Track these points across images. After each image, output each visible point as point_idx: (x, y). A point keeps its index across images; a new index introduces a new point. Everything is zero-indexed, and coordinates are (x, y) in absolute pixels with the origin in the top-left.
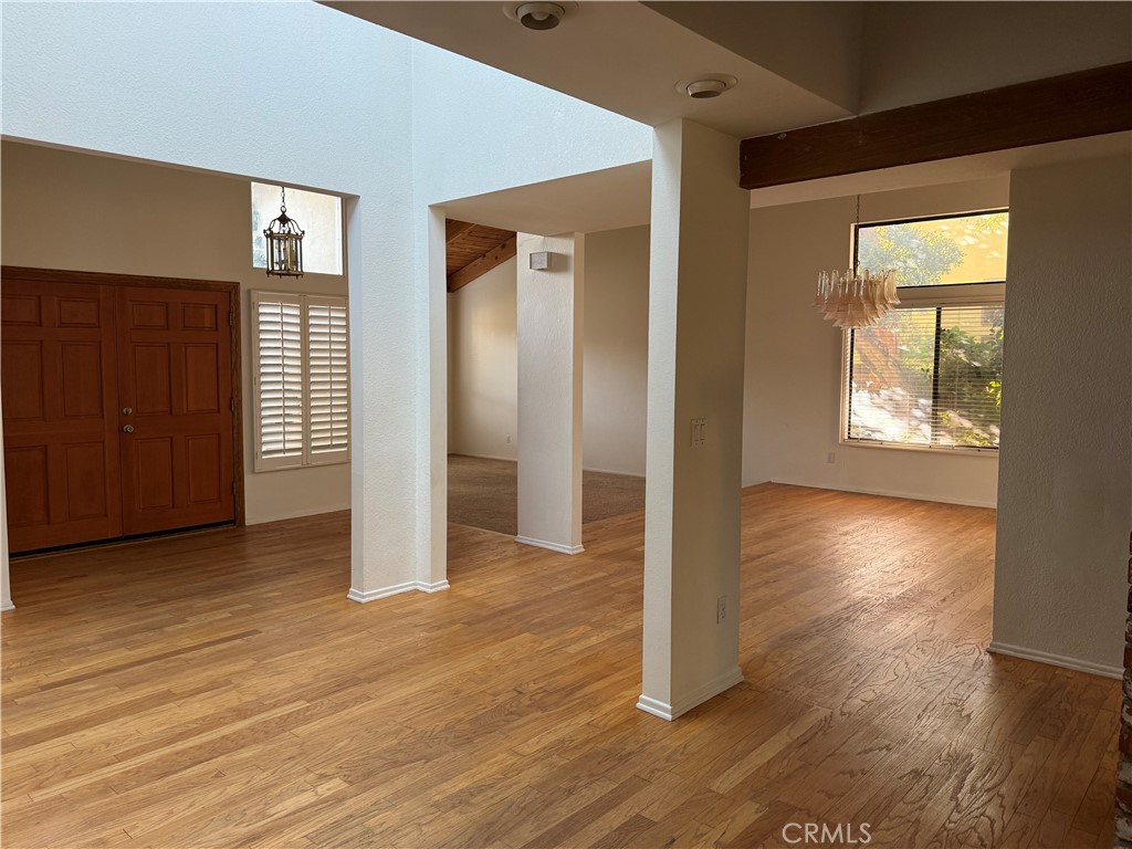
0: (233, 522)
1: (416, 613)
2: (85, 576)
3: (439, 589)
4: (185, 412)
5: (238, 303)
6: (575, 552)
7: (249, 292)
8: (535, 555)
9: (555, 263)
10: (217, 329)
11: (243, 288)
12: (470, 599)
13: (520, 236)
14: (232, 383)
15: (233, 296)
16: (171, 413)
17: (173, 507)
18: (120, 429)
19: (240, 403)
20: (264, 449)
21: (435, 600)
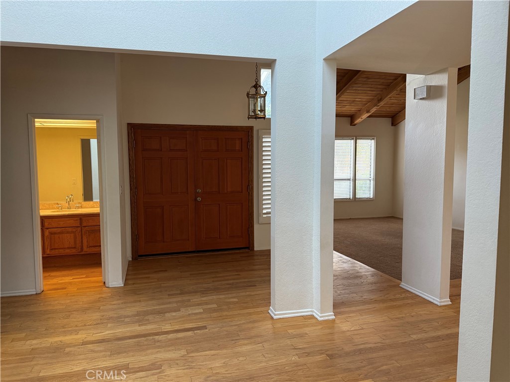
0: (248, 248)
1: (301, 336)
2: (166, 271)
3: (326, 318)
4: (226, 192)
5: (252, 137)
6: (443, 304)
7: (258, 130)
8: (409, 301)
9: (433, 93)
10: (242, 151)
11: (255, 129)
12: (344, 332)
13: (409, 77)
14: (249, 178)
15: (250, 133)
16: (219, 193)
17: (220, 238)
18: (196, 200)
19: (252, 188)
20: (265, 211)
21: (320, 327)
